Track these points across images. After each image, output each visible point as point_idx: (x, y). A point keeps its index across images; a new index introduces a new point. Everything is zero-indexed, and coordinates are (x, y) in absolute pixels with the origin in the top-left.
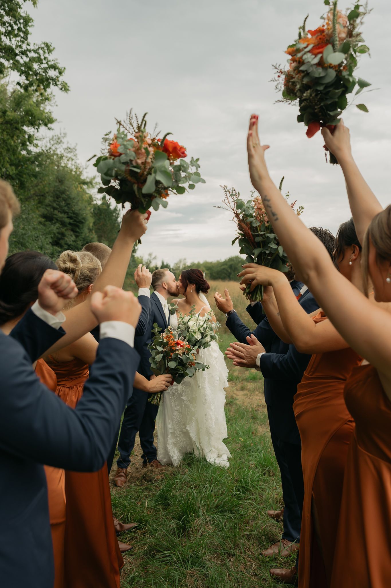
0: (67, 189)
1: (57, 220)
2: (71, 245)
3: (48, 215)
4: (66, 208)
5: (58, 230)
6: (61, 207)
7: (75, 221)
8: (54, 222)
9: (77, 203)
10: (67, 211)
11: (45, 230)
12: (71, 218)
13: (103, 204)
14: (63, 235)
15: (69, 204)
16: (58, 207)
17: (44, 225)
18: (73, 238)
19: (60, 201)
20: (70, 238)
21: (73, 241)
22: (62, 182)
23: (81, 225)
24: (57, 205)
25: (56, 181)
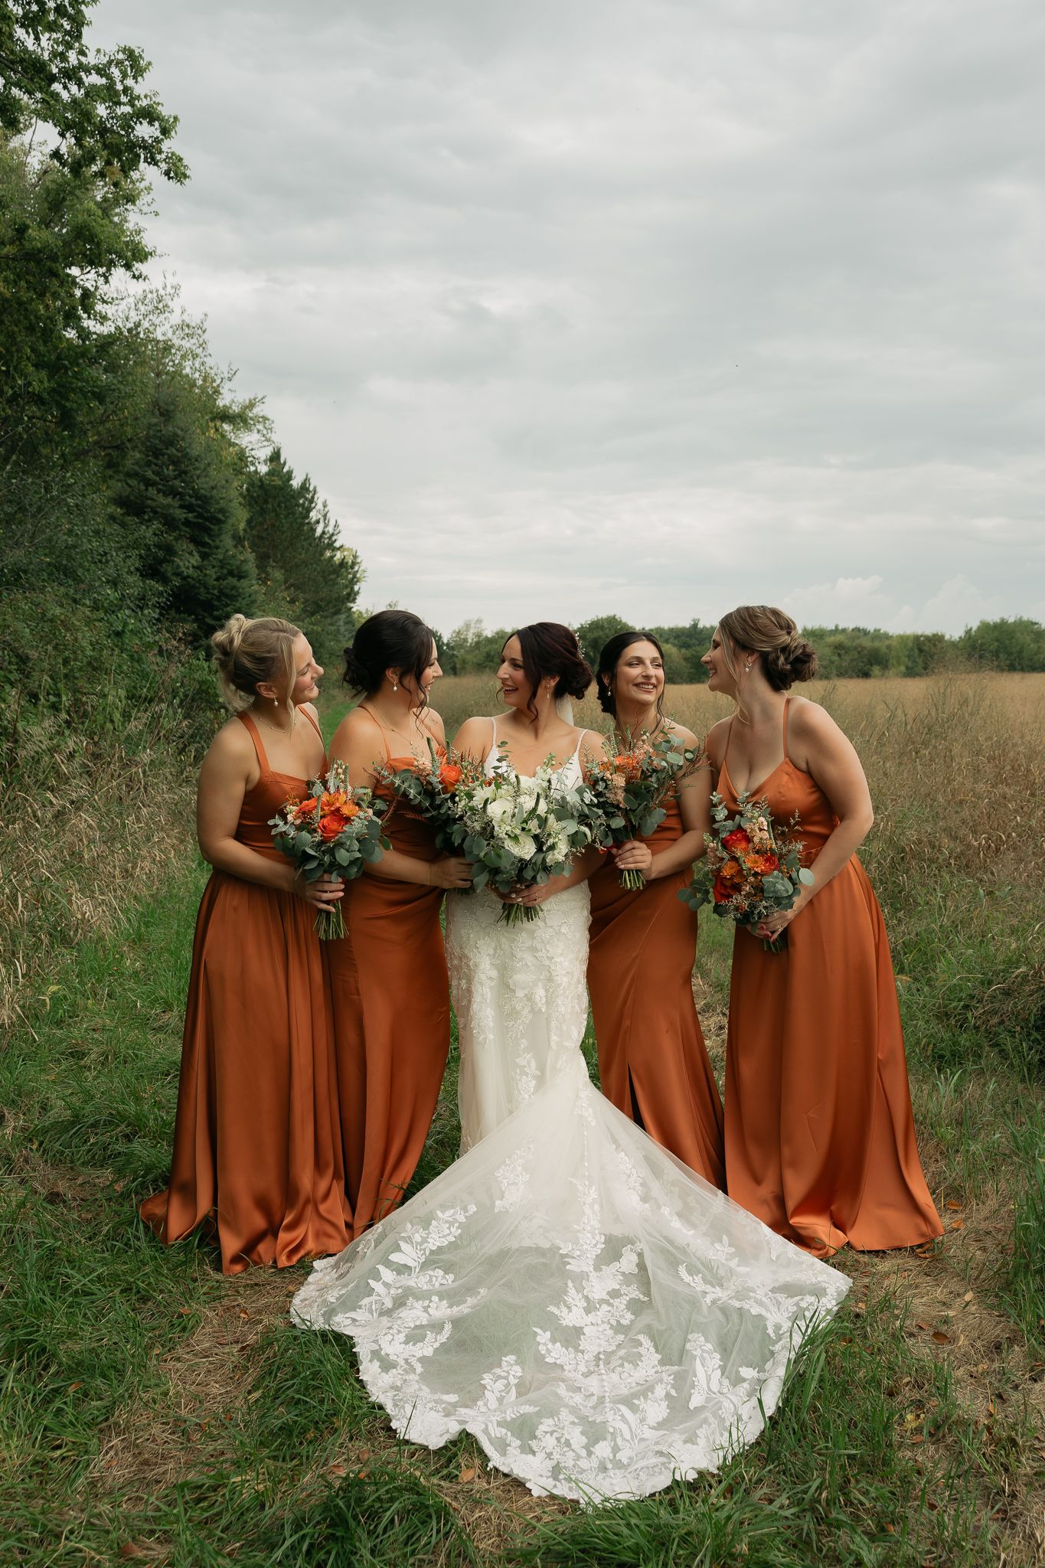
0: (179, 432)
1: (155, 512)
2: (188, 577)
3: (132, 498)
4: (177, 483)
5: (153, 538)
6: (165, 479)
7: (200, 516)
8: (147, 517)
9: (205, 470)
10: (181, 490)
11: (121, 537)
12: (190, 508)
14: (170, 550)
15: (185, 473)
16: (157, 479)
17: (123, 525)
18: (195, 560)
19: (163, 463)
20: (188, 560)
21: (193, 567)
22: (166, 415)
23: (216, 528)
24: (153, 472)
25: (153, 413)
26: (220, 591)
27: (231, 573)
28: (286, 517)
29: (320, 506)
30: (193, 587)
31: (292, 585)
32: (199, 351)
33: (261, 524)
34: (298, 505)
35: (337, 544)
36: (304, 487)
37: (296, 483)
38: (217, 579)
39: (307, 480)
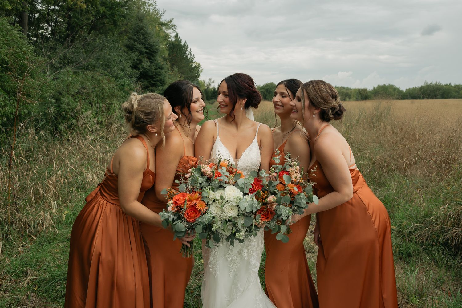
0: (144, 26)
1: (137, 49)
2: (146, 69)
3: (130, 45)
4: (143, 41)
5: (136, 57)
6: (140, 39)
7: (150, 50)
8: (134, 51)
9: (152, 37)
10: (144, 43)
11: (127, 57)
12: (147, 48)
13: (175, 41)
14: (141, 61)
15: (146, 38)
16: (138, 39)
17: (127, 53)
18: (148, 64)
19: (139, 35)
20: (146, 64)
21: (148, 66)
22: (141, 20)
23: (155, 54)
24: (137, 38)
25: (137, 19)
26: (156, 73)
27: (159, 68)
28: (179, 53)
29: (189, 50)
30: (148, 72)
31: (181, 73)
32: (154, 4)
33: (172, 55)
34: (183, 50)
35: (194, 61)
36: (185, 45)
37: (182, 43)
38: (155, 70)
39: (186, 42)
